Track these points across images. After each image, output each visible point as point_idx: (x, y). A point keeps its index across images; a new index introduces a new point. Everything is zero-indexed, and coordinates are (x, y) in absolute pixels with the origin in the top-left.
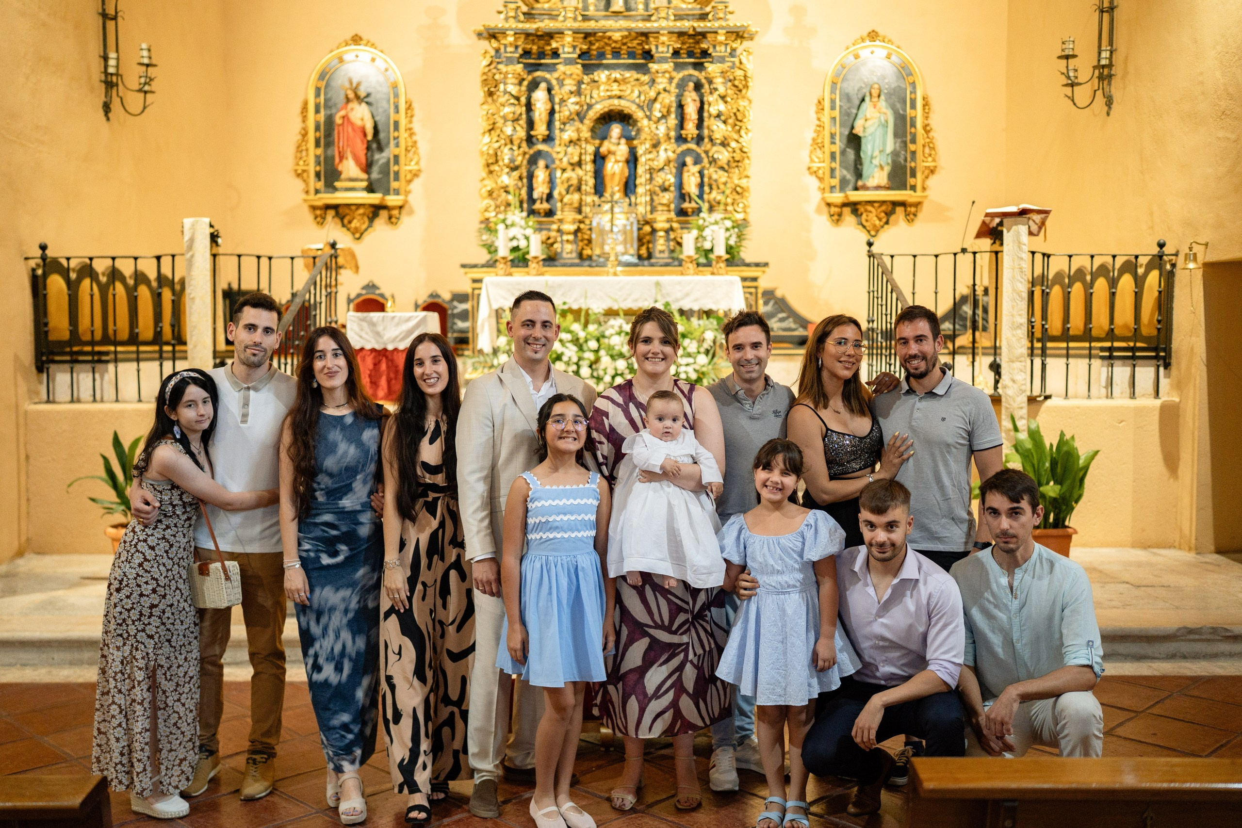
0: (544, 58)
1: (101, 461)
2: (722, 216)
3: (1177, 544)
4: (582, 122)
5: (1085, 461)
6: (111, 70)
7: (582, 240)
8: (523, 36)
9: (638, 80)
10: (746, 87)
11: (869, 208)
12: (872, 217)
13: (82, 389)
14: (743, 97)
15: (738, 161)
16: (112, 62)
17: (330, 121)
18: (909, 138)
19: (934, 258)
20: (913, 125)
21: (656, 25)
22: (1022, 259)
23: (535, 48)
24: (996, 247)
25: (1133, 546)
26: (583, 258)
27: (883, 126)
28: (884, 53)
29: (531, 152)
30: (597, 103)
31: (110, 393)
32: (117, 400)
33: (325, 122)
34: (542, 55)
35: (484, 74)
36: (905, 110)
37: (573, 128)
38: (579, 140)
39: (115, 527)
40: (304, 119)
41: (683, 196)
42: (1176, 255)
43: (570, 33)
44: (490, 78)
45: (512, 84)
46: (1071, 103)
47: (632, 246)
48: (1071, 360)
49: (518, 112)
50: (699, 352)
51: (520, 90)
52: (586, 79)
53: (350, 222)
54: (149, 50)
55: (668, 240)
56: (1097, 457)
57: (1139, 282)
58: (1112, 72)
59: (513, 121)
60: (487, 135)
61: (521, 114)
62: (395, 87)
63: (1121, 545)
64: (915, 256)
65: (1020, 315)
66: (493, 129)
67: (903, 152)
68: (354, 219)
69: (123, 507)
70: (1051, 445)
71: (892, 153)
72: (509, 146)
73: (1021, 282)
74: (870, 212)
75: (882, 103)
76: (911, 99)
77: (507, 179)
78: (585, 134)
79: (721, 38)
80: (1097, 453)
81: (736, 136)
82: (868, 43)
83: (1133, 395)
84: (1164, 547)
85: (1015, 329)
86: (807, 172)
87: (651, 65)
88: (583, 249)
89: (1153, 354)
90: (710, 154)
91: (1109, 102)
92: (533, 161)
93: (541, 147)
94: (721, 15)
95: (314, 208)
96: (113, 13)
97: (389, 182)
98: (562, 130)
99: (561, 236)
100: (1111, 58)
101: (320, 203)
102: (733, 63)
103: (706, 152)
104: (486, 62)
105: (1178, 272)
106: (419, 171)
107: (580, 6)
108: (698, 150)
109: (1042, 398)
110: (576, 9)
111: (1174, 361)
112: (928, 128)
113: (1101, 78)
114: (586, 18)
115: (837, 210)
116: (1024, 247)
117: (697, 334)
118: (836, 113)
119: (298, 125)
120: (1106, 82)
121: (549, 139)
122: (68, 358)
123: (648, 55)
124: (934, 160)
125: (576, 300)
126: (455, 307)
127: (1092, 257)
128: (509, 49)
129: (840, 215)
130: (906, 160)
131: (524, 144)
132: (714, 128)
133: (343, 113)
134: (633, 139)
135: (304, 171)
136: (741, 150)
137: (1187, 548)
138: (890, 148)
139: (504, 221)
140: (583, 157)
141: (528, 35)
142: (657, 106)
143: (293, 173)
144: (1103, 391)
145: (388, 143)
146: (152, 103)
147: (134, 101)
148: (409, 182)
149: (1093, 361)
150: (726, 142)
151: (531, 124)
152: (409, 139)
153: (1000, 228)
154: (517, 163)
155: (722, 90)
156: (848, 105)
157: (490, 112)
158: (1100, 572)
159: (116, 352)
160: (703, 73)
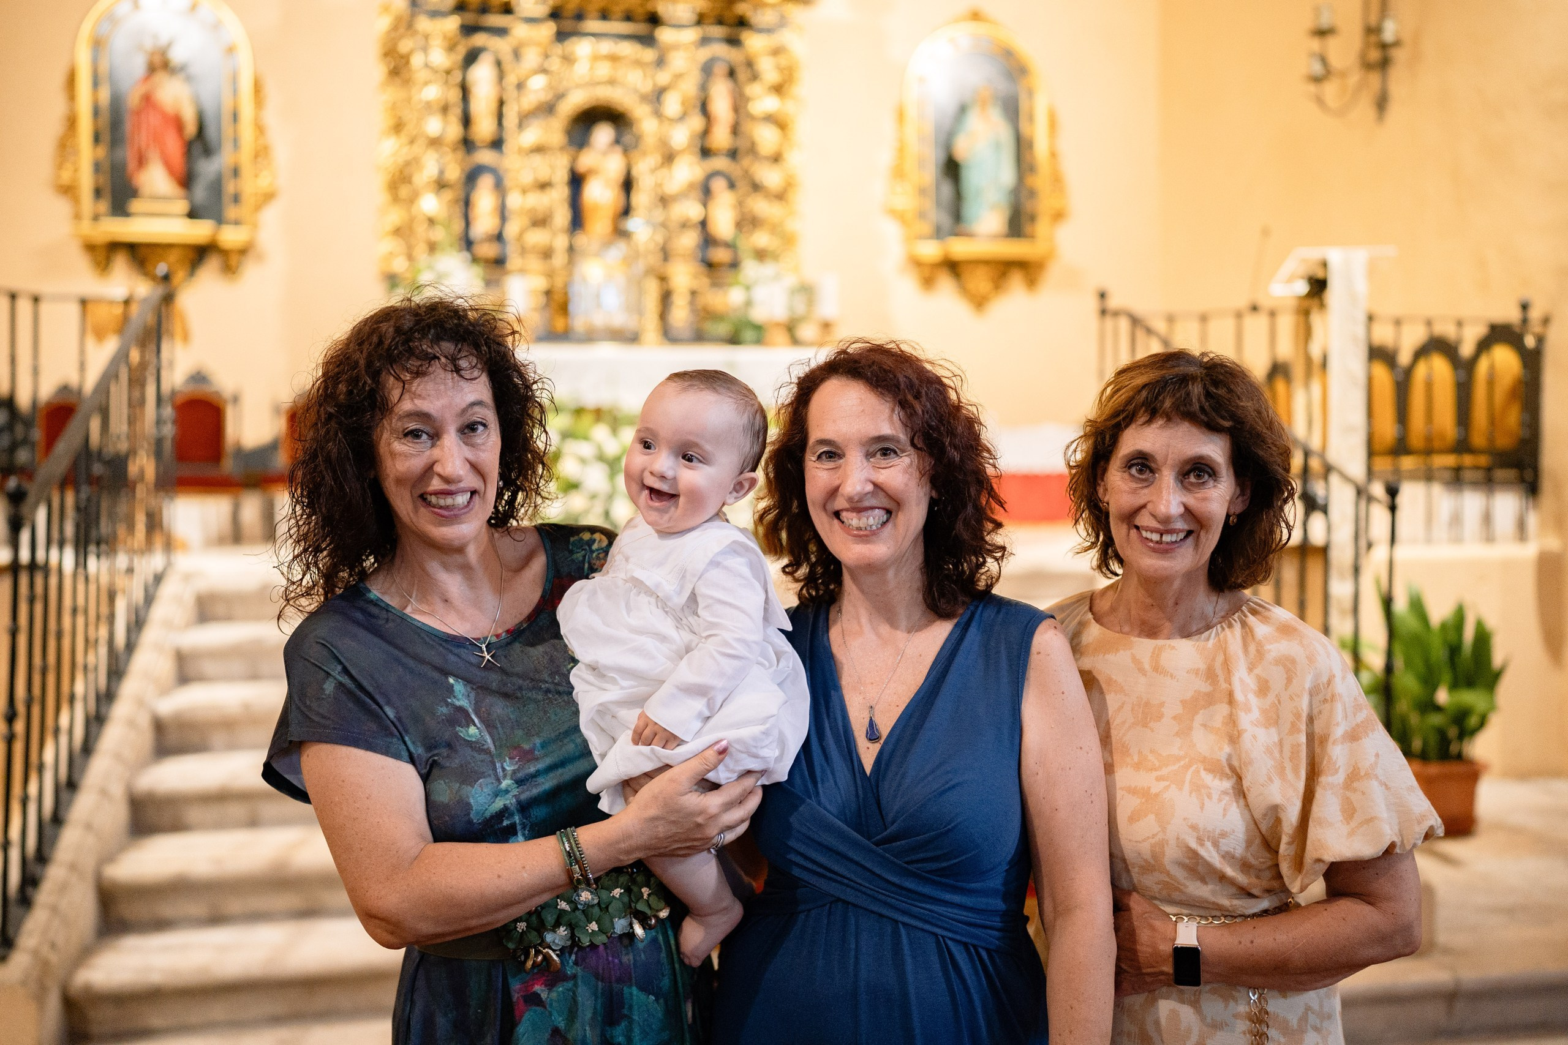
0: (488, 15)
4: (551, 118)
7: (554, 305)
9: (639, 56)
11: (978, 270)
12: (980, 281)
14: (789, 97)
19: (1200, 324)
20: (1030, 149)
22: (1356, 321)
29: (470, 162)
30: (573, 89)
33: (110, 104)
34: (483, 10)
35: (386, 42)
37: (537, 128)
40: (73, 96)
41: (708, 240)
42: (1544, 321)
44: (391, 50)
45: (437, 51)
46: (1319, 106)
49: (450, 97)
51: (450, 62)
52: (558, 51)
55: (693, 306)
57: (1464, 369)
59: (439, 112)
60: (391, 135)
61: (453, 101)
62: (231, 50)
66: (399, 128)
68: (161, 263)
72: (434, 151)
73: (1356, 358)
74: (979, 276)
76: (1028, 112)
77: (431, 204)
78: (557, 138)
82: (969, 25)
83: (1493, 540)
87: (659, 33)
89: (1516, 474)
90: (753, 175)
91: (1382, 103)
92: (472, 177)
93: (485, 157)
97: (223, 205)
98: (520, 130)
101: (100, 239)
103: (746, 172)
104: (385, 21)
105: (1550, 347)
106: (275, 191)
108: (733, 169)
111: (1545, 484)
112: (1054, 155)
115: (929, 271)
119: (60, 108)
121: (497, 144)
123: (654, 20)
124: (1062, 199)
129: (933, 278)
131: (459, 150)
132: (760, 136)
133: (143, 89)
135: (73, 185)
140: (554, 175)
142: (671, 97)
143: (52, 187)
144: (1449, 532)
145: (222, 145)
148: (258, 208)
149: (1433, 486)
151: (466, 121)
152: (256, 139)
154: (448, 178)
155: (767, 79)
156: (942, 115)
157: (396, 101)
160: (741, 52)
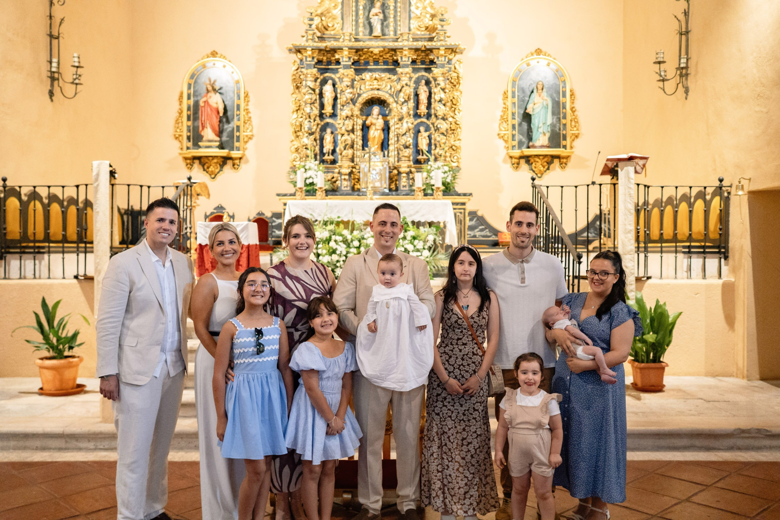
0: (331, 65)
1: (34, 317)
2: (443, 164)
3: (735, 374)
4: (354, 105)
5: (673, 318)
6: (54, 69)
7: (354, 179)
8: (317, 51)
9: (390, 78)
10: (459, 83)
11: (537, 159)
12: (539, 165)
13: (27, 270)
14: (457, 90)
15: (454, 130)
16: (54, 65)
17: (196, 104)
18: (562, 115)
19: (575, 188)
20: (564, 107)
21: (401, 44)
22: (630, 188)
23: (325, 58)
24: (614, 181)
25: (706, 375)
26: (355, 191)
27: (545, 107)
28: (546, 62)
29: (322, 123)
30: (364, 93)
31: (45, 273)
32: (49, 278)
33: (194, 105)
34: (329, 63)
35: (294, 75)
36: (559, 99)
37: (348, 109)
38: (352, 116)
39: (42, 359)
40: (181, 103)
41: (418, 152)
42: (731, 186)
43: (347, 49)
44: (298, 78)
45: (311, 81)
46: (663, 92)
47: (385, 183)
48: (664, 254)
49: (314, 98)
50: (424, 249)
51: (315, 85)
52: (357, 78)
53: (208, 168)
54: (79, 58)
55: (408, 179)
56: (680, 317)
57: (708, 204)
58: (689, 72)
59: (311, 104)
60: (295, 113)
61: (316, 100)
62: (237, 82)
63: (698, 374)
64: (562, 187)
65: (630, 224)
66: (299, 109)
67: (558, 125)
68: (211, 165)
69: (47, 346)
70: (651, 309)
71: (551, 124)
72: (308, 120)
73: (630, 203)
74: (537, 162)
75: (544, 94)
76: (563, 91)
77: (307, 141)
78: (357, 112)
79: (442, 52)
80: (681, 313)
81: (452, 114)
82: (535, 56)
83: (704, 277)
84: (726, 376)
85: (627, 233)
86: (498, 137)
87: (398, 69)
88: (354, 184)
89: (717, 250)
90: (435, 125)
91: (687, 91)
94: (442, 38)
95: (186, 159)
96: (57, 35)
97: (233, 143)
98: (341, 110)
99: (341, 177)
100: (687, 63)
101: (190, 156)
102: (450, 68)
103: (433, 124)
104: (295, 68)
105: (732, 197)
106: (252, 135)
107: (354, 32)
108: (428, 123)
109: (645, 278)
110: (351, 34)
111: (730, 254)
112: (574, 110)
113: (681, 76)
114: (357, 40)
115: (516, 161)
116: (632, 181)
117: (423, 237)
118: (516, 100)
119: (177, 107)
120: (684, 78)
121: (334, 115)
122: (18, 250)
123: (396, 63)
124: (577, 130)
125: (346, 215)
126: (275, 222)
127: (677, 187)
128: (309, 59)
129: (518, 164)
130: (560, 129)
131: (318, 119)
132: (438, 108)
133: (204, 99)
134: (387, 116)
135: (180, 135)
136: (456, 123)
137: (741, 376)
138: (549, 121)
139: (304, 166)
140: (355, 127)
141: (320, 50)
142: (402, 94)
143: (173, 137)
144: (685, 274)
145: (234, 118)
146: (81, 91)
147: (69, 90)
148: (246, 142)
149: (678, 254)
150: (445, 117)
151: (322, 106)
152: (246, 116)
153: (616, 169)
154: (313, 130)
155: (442, 85)
156: (523, 95)
157: (297, 99)
158: (684, 392)
159: (49, 247)
160: (431, 74)
